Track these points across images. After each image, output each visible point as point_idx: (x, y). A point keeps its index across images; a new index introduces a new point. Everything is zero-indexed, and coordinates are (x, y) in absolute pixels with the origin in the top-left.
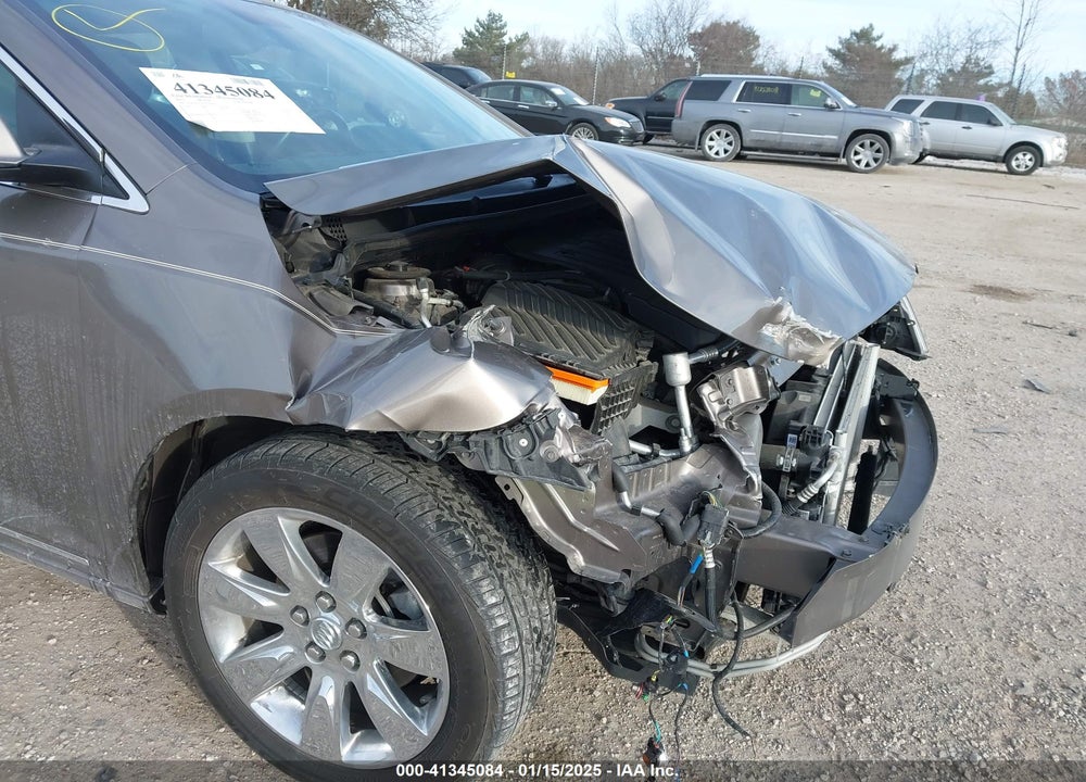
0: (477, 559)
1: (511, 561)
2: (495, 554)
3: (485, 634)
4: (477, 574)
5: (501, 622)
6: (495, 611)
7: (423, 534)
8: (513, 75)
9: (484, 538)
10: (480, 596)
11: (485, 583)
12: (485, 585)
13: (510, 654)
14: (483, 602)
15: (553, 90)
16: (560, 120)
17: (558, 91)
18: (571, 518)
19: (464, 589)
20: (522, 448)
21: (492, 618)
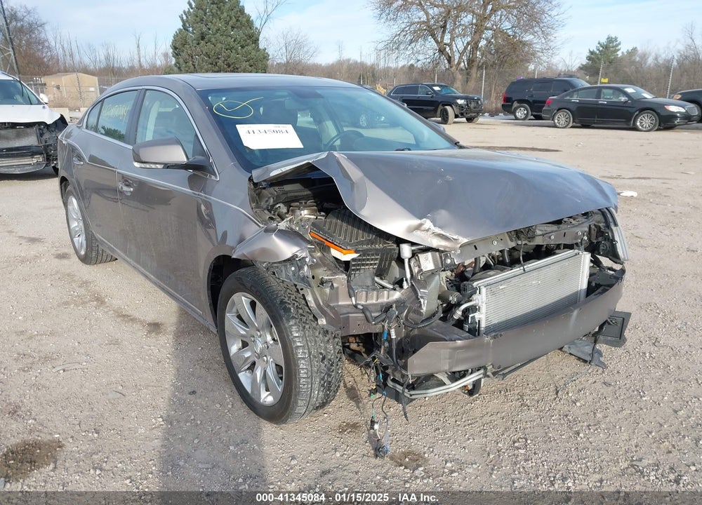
0: (293, 318)
1: (312, 323)
2: (304, 319)
3: (292, 348)
4: (291, 323)
5: (299, 344)
6: (297, 339)
7: (274, 305)
8: (606, 80)
9: (301, 311)
10: (291, 332)
11: (294, 327)
12: (294, 328)
13: (303, 358)
14: (292, 335)
15: (626, 90)
16: (629, 109)
17: (630, 90)
18: (322, 304)
19: (286, 328)
20: (293, 271)
21: (295, 342)
